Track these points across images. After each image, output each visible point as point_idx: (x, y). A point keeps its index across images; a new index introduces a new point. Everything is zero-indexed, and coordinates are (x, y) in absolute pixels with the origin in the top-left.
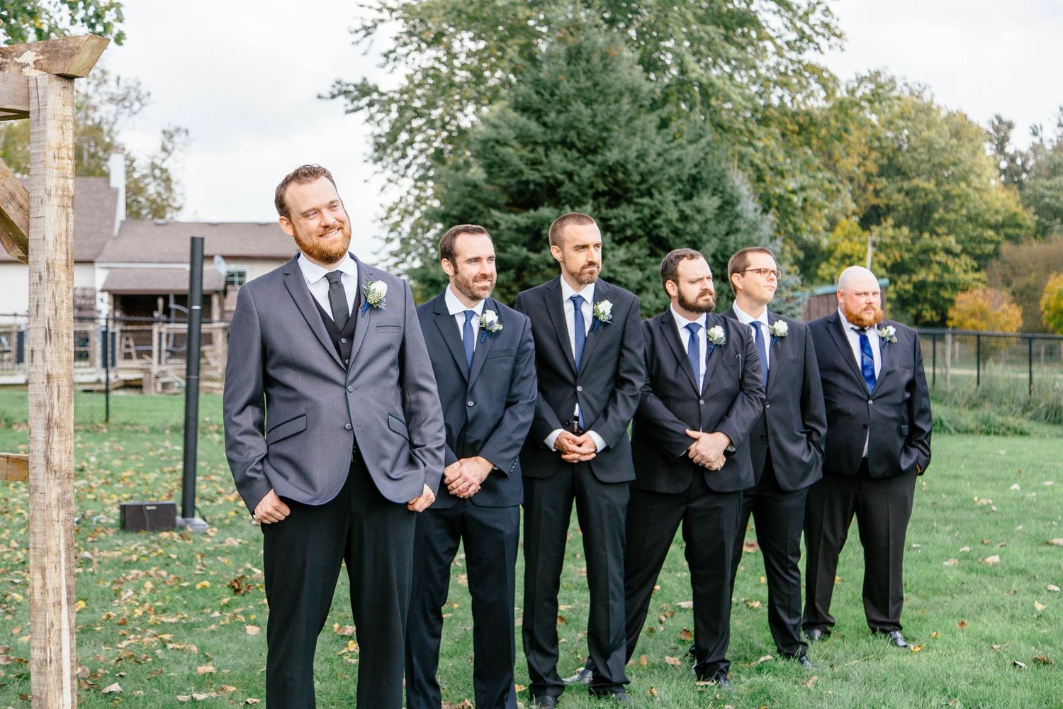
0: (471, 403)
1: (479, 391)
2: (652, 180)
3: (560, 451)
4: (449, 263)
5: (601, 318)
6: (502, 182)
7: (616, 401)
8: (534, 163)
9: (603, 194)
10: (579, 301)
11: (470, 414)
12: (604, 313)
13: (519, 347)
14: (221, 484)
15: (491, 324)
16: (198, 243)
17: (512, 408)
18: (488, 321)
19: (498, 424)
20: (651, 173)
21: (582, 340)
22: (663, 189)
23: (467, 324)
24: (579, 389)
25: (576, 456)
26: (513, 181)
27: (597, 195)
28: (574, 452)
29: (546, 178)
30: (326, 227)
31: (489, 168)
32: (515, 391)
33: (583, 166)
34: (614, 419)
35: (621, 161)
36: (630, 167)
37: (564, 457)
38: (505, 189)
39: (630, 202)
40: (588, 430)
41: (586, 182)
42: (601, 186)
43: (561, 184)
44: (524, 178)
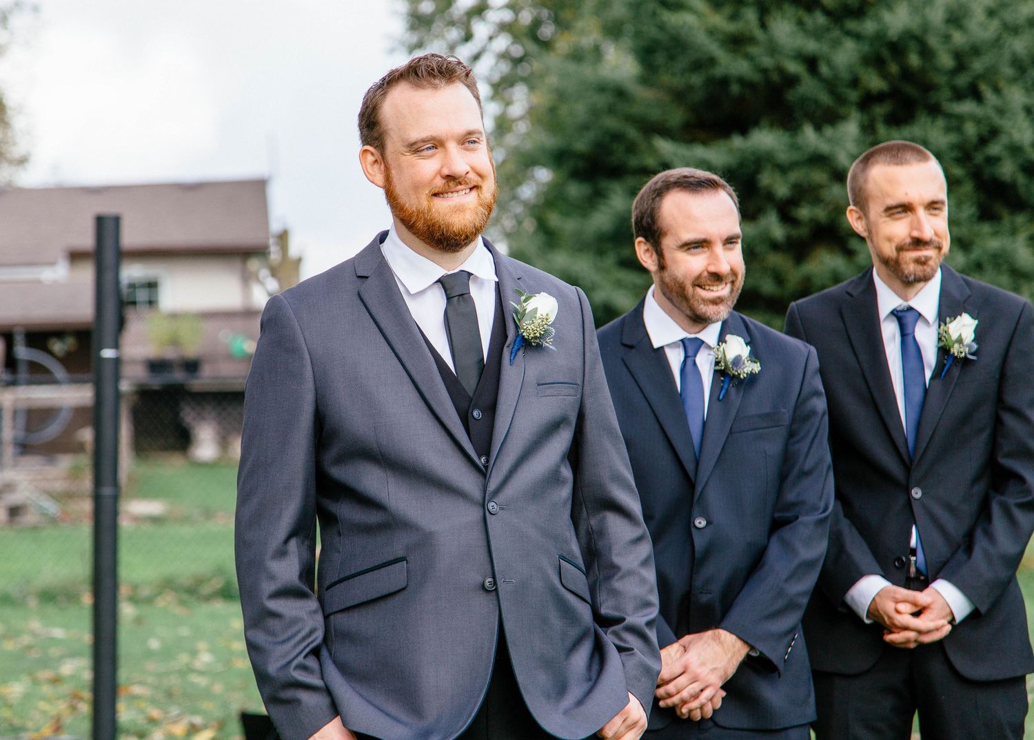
0: (700, 522)
1: (714, 496)
2: (978, 65)
3: (879, 625)
4: (648, 246)
5: (955, 350)
6: (677, 81)
7: (989, 518)
8: (736, 42)
9: (880, 97)
10: (909, 318)
11: (699, 542)
12: (960, 341)
13: (796, 407)
14: (153, 701)
15: (737, 361)
16: (109, 227)
17: (785, 532)
18: (730, 356)
19: (756, 562)
20: (976, 51)
21: (918, 394)
22: (1002, 84)
23: (689, 363)
24: (917, 493)
25: (912, 635)
26: (696, 80)
27: (868, 101)
28: (906, 628)
29: (764, 71)
30: (451, 178)
31: (647, 54)
32: (790, 496)
33: (836, 44)
34: (986, 554)
35: (918, 32)
36: (933, 41)
37: (890, 637)
38: (679, 96)
39: (935, 110)
40: (934, 580)
41: (845, 75)
42: (875, 82)
43: (792, 81)
44: (718, 72)
